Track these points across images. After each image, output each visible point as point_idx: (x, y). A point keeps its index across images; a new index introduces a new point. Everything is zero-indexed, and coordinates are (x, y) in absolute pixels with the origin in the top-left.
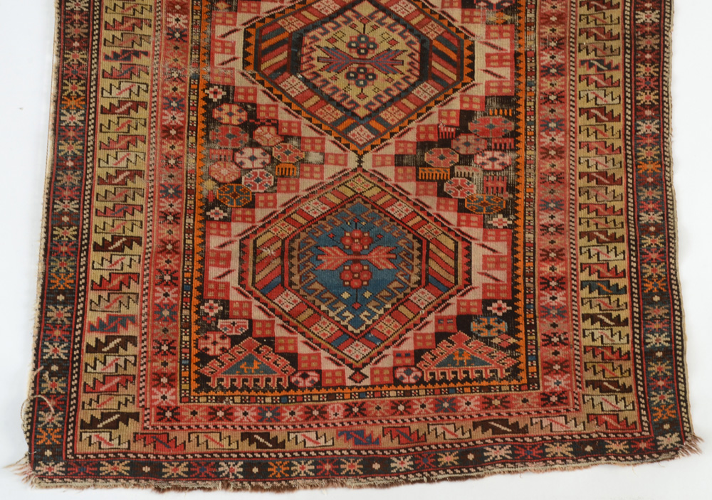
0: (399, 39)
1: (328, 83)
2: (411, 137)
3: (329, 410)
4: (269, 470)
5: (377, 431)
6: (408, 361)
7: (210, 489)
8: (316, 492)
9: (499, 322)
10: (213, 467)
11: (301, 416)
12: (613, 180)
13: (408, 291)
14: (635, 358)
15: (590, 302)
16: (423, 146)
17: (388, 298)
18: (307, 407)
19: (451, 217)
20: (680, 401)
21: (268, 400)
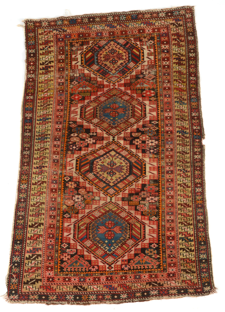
0: (123, 162)
1: (101, 175)
2: (127, 192)
3: (101, 278)
4: (82, 298)
5: (116, 285)
6: (126, 263)
7: (63, 304)
8: (97, 305)
9: (154, 250)
10: (64, 297)
11: (92, 280)
12: (189, 206)
13: (126, 240)
14: (196, 262)
15: (182, 244)
16: (130, 195)
17: (120, 243)
18: (94, 277)
19: (139, 217)
20: (210, 276)
21: (82, 275)
